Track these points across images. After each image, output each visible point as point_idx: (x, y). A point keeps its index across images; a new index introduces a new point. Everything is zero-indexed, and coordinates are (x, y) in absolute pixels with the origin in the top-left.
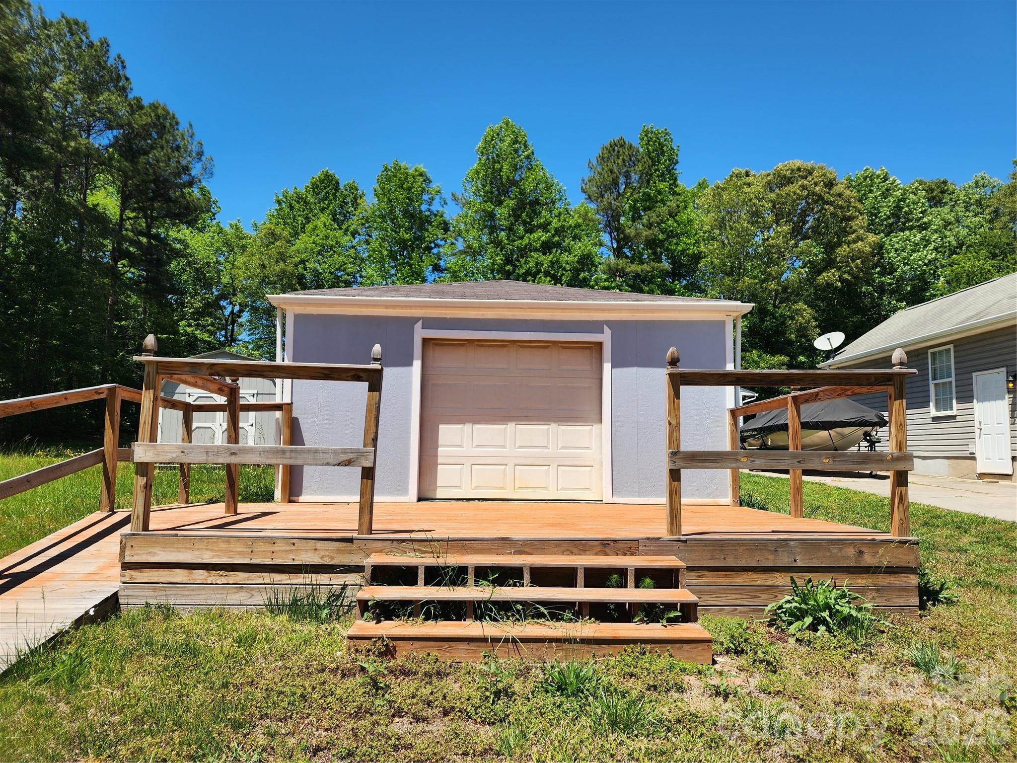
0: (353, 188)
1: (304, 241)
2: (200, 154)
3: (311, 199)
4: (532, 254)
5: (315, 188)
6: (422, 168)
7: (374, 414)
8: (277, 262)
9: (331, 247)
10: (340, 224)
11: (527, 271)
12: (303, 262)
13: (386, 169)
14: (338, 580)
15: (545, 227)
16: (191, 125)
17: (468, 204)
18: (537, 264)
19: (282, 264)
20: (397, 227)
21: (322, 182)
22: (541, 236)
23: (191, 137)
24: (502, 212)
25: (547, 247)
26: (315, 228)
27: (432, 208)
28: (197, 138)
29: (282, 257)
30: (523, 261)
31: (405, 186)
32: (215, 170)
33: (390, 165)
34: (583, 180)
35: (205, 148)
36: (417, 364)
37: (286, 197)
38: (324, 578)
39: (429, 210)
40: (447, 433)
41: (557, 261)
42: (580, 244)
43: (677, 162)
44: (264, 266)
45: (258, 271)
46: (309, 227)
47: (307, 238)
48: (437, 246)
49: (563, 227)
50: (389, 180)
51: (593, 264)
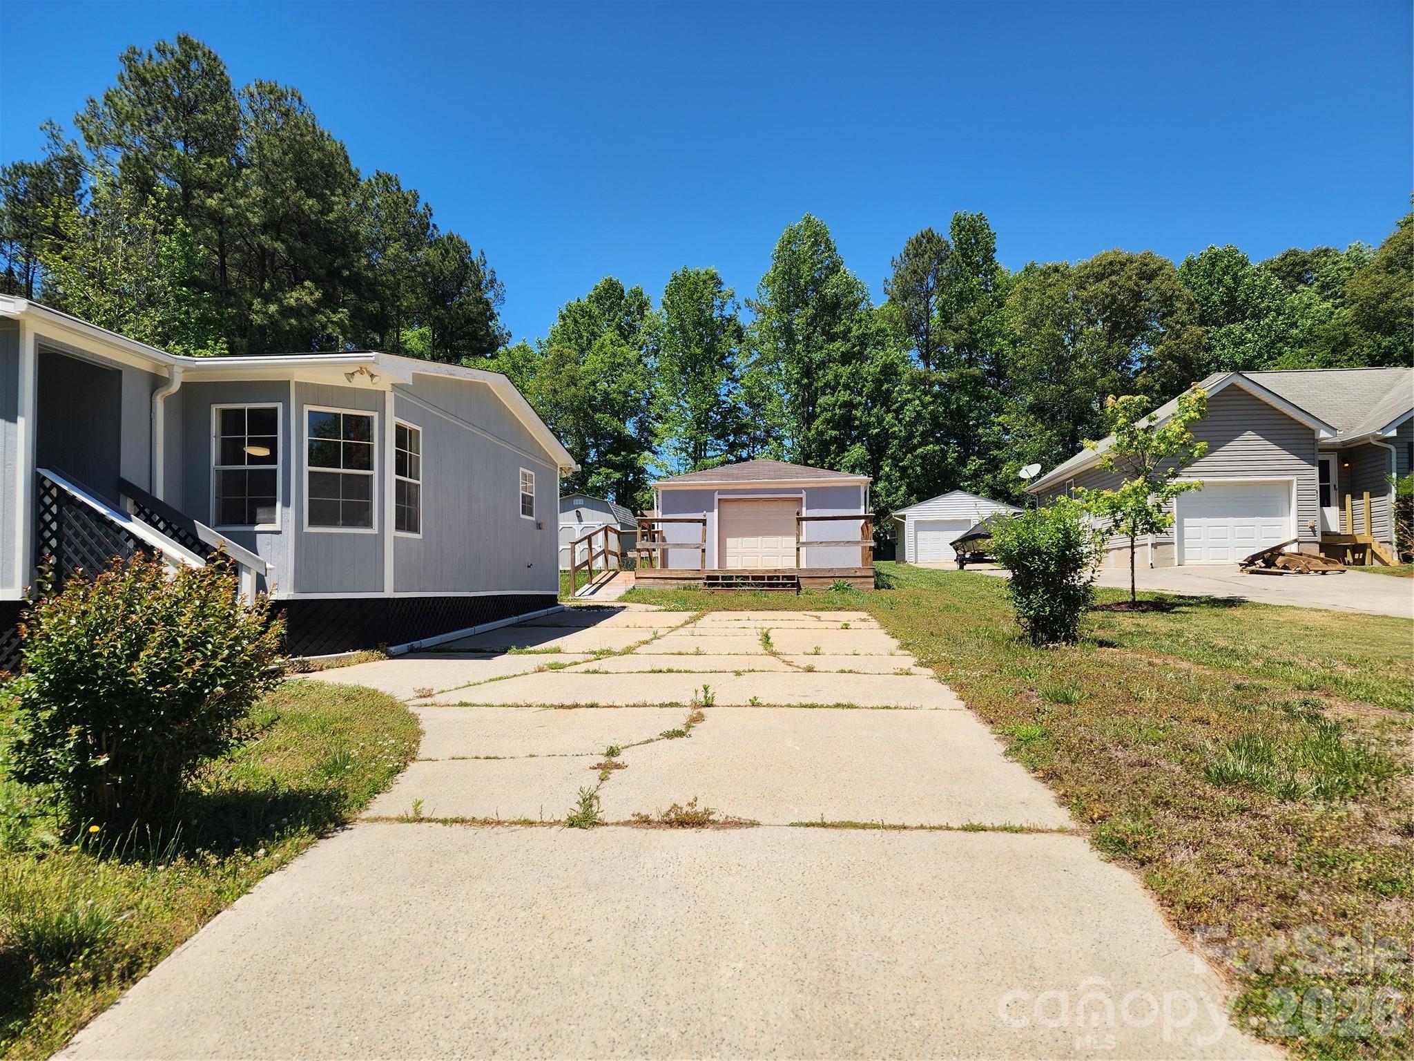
0: (637, 294)
1: (593, 361)
2: (492, 281)
3: (596, 311)
4: (831, 365)
5: (598, 299)
6: (713, 270)
7: (705, 532)
8: (568, 385)
9: (620, 364)
10: (625, 338)
11: (825, 384)
12: (593, 383)
13: (676, 279)
14: (697, 582)
15: (845, 336)
16: (483, 253)
17: (762, 310)
18: (836, 376)
19: (573, 389)
20: (687, 341)
21: (607, 291)
22: (838, 346)
23: (484, 265)
24: (799, 322)
25: (846, 359)
26: (602, 346)
27: (724, 313)
28: (489, 266)
29: (573, 382)
30: (821, 373)
31: (695, 297)
32: (506, 296)
33: (679, 273)
34: (886, 281)
35: (497, 276)
36: (716, 511)
37: (570, 311)
38: (692, 582)
39: (721, 316)
40: (731, 542)
41: (857, 372)
42: (881, 354)
43: (995, 251)
44: (555, 391)
45: (551, 396)
46: (596, 344)
47: (595, 357)
48: (730, 354)
49: (864, 335)
50: (677, 290)
51: (896, 374)
